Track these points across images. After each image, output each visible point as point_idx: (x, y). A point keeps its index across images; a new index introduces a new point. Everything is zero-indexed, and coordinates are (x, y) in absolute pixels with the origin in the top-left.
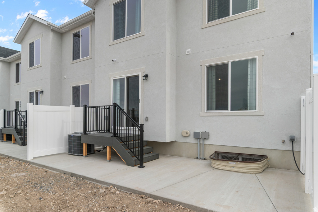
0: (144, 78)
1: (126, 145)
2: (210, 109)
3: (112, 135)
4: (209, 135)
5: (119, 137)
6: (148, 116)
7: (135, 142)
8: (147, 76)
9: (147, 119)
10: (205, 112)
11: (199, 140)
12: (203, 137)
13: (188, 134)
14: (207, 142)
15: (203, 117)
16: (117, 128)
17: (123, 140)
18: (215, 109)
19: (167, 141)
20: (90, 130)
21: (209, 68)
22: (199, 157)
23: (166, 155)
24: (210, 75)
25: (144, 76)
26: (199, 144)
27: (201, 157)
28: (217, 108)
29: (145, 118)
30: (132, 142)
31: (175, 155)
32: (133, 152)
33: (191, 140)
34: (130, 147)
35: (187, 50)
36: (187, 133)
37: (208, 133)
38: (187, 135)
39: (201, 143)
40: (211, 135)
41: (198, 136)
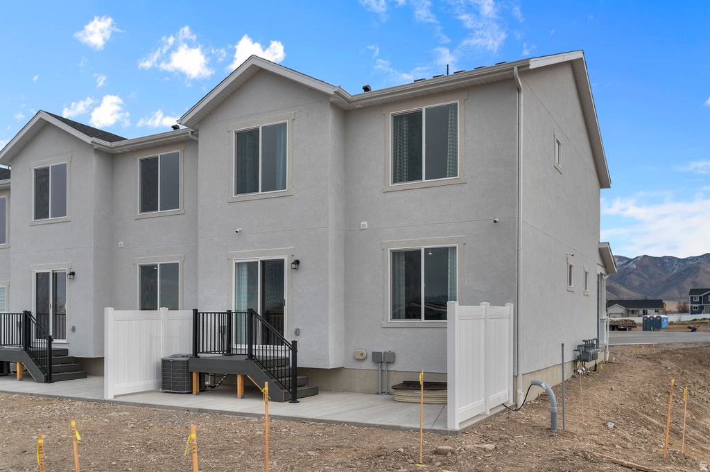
0: (294, 266)
1: (269, 372)
2: (397, 316)
3: (246, 357)
4: (394, 357)
5: (258, 361)
6: (299, 327)
7: (279, 369)
8: (297, 262)
9: (297, 333)
10: (389, 321)
11: (380, 364)
12: (386, 361)
13: (364, 356)
14: (392, 368)
15: (386, 329)
16: (254, 348)
17: (265, 365)
18: (404, 316)
19: (330, 367)
20: (205, 351)
21: (395, 254)
22: (380, 392)
23: (328, 390)
24: (397, 263)
25: (293, 263)
26: (380, 371)
27: (384, 390)
28: (408, 316)
29: (294, 330)
30: (276, 369)
31: (344, 391)
32: (281, 382)
33: (369, 365)
34: (287, 386)
35: (362, 223)
36: (362, 354)
37: (394, 353)
38: (362, 358)
39: (384, 369)
40: (397, 356)
41: (378, 358)
